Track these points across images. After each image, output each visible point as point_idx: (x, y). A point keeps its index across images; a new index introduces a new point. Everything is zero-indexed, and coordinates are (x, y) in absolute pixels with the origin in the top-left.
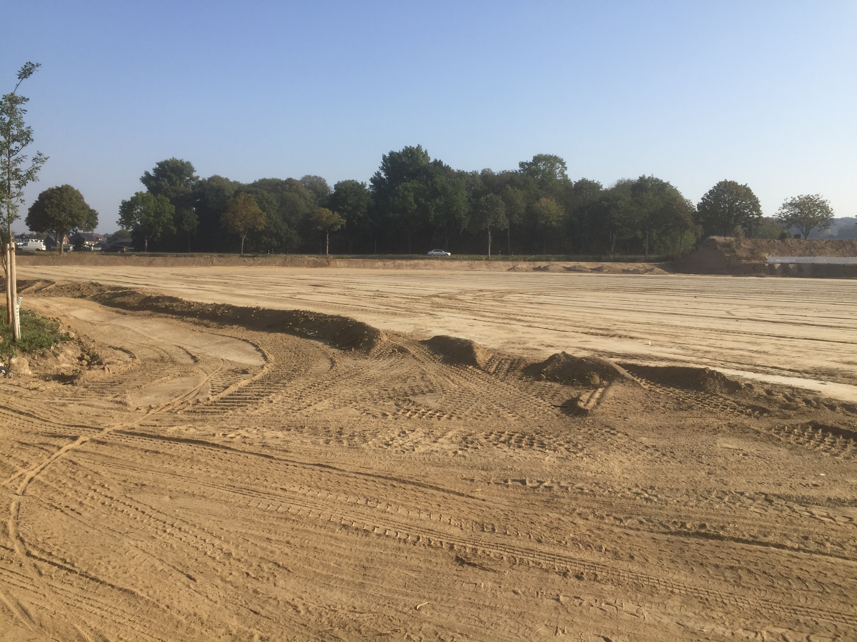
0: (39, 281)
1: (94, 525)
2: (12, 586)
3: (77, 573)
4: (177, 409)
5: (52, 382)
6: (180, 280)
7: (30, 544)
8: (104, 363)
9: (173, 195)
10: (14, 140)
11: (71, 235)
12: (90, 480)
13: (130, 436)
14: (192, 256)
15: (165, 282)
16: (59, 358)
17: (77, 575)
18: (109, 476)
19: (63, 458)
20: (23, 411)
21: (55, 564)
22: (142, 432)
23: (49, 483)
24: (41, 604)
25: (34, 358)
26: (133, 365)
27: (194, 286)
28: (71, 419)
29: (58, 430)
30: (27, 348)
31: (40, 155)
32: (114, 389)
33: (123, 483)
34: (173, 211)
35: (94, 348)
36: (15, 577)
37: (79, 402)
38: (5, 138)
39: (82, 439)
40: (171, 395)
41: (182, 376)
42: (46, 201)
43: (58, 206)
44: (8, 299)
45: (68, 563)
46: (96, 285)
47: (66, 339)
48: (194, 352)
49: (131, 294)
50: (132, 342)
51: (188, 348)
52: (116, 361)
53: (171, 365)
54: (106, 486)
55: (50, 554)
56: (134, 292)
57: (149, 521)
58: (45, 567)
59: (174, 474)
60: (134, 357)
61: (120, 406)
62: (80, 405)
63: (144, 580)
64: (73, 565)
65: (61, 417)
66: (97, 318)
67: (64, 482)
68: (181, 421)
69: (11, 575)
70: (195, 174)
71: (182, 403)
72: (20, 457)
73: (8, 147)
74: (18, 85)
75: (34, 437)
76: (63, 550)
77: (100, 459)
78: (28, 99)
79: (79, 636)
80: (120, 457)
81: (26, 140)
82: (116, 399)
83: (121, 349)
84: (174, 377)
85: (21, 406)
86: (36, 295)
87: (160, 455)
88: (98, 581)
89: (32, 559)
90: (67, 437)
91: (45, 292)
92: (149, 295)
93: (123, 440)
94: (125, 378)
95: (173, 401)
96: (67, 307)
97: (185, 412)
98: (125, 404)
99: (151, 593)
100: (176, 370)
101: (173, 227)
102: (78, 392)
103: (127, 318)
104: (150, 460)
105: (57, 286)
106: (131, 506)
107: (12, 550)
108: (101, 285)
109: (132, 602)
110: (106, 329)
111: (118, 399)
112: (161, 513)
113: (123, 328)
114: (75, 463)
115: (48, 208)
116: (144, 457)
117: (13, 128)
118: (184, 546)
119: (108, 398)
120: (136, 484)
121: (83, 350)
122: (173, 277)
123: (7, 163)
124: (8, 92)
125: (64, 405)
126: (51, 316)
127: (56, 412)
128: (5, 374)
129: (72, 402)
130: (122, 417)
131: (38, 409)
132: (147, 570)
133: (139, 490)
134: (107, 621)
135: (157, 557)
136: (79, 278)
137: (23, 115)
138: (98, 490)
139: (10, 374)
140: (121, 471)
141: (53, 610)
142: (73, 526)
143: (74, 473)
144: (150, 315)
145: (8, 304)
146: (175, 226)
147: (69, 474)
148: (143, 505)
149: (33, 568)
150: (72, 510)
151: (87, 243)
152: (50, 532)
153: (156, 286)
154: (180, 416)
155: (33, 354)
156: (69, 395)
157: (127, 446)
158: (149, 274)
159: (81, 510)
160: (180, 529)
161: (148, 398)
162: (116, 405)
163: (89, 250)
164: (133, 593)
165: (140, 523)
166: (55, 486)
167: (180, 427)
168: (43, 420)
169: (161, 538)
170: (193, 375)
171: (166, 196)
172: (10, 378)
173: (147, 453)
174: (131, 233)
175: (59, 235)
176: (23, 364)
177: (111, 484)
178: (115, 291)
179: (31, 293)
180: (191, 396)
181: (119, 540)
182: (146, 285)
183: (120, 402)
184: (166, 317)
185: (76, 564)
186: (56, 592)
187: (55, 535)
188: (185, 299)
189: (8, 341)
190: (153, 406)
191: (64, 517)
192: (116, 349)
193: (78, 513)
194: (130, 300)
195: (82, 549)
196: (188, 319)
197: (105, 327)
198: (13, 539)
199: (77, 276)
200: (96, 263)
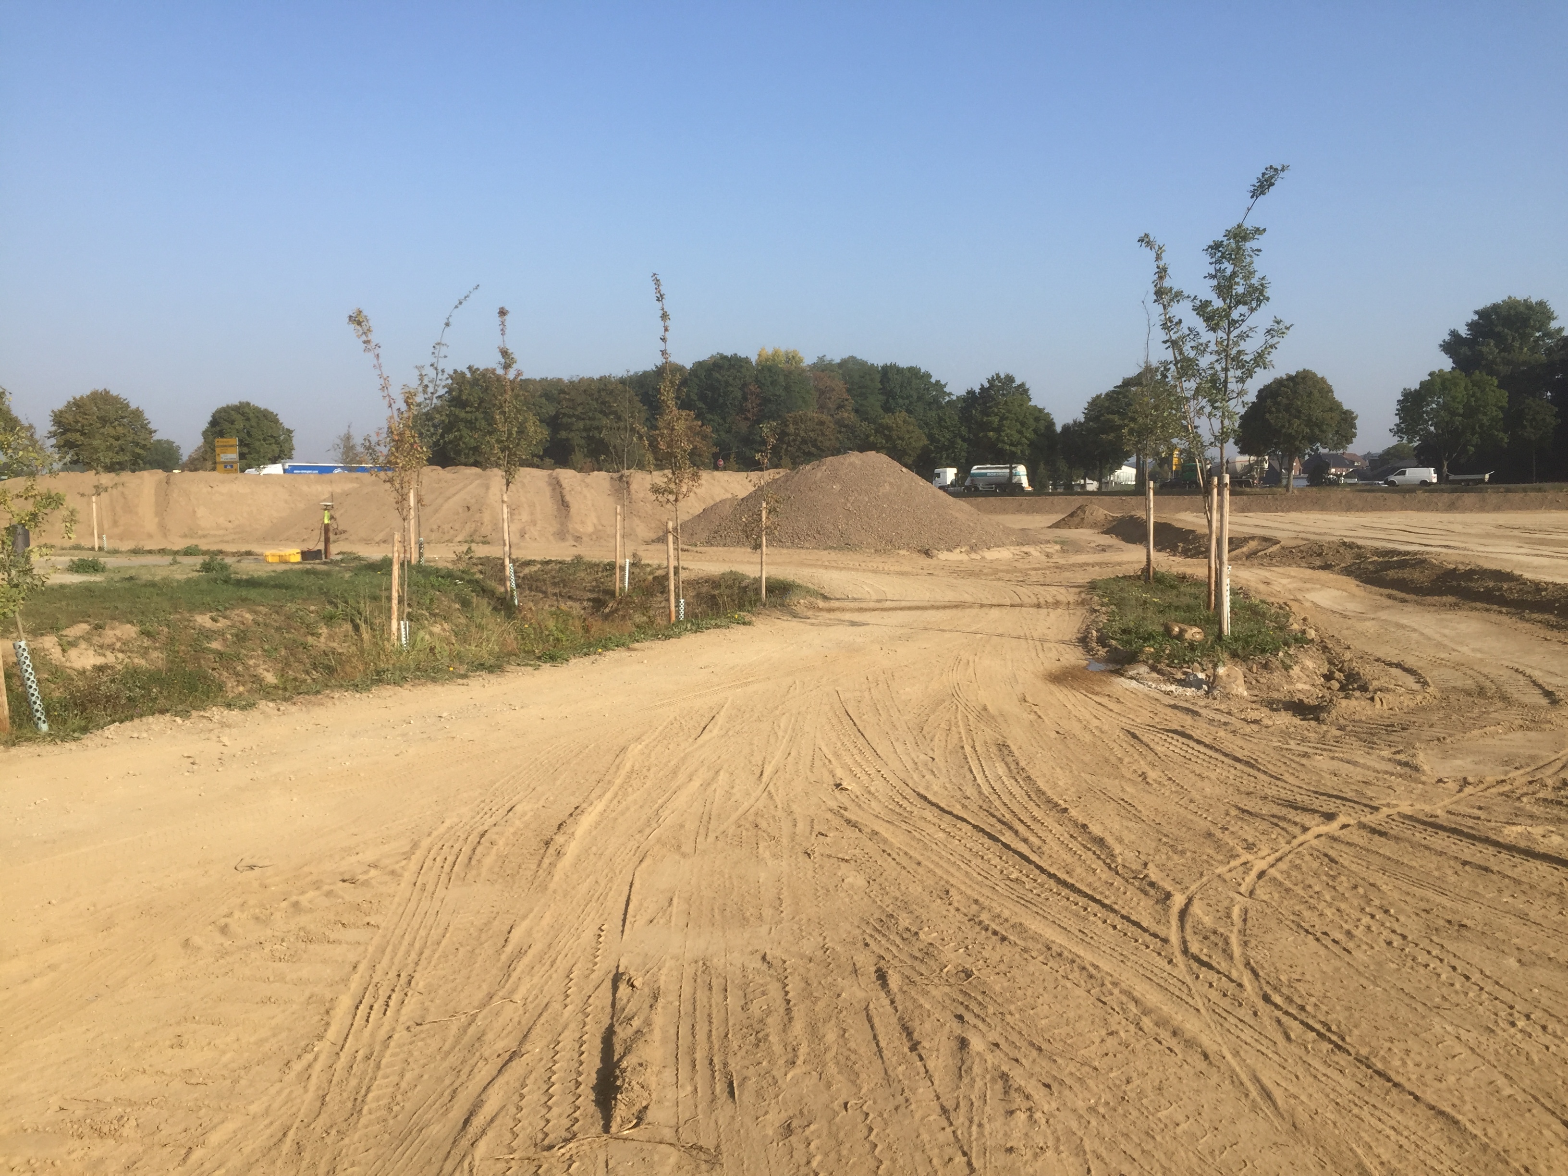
0: (1253, 538)
1: (1375, 977)
2: (1244, 1046)
3: (1350, 1054)
4: (1519, 792)
5: (1283, 713)
6: (1515, 537)
7: (1268, 983)
8: (1371, 688)
9: (1504, 370)
10: (1238, 303)
11: (1307, 457)
12: (1362, 897)
13: (1429, 829)
14: (1539, 490)
15: (1482, 541)
16: (1292, 672)
17: (1351, 1058)
18: (1396, 895)
19: (1312, 847)
20: (1241, 757)
21: (1312, 1029)
22: (1453, 826)
23: (1291, 886)
24: (1292, 1089)
25: (1250, 670)
26: (1425, 698)
27: (1546, 550)
28: (1319, 781)
29: (1299, 798)
30: (1239, 652)
31: (1278, 323)
32: (1392, 738)
33: (1423, 914)
34: (1504, 403)
35: (1351, 660)
36: (1248, 1031)
37: (1331, 754)
38: (1224, 300)
39: (1342, 819)
40: (1506, 763)
41: (1528, 729)
42: (1269, 402)
43: (1287, 408)
44: (1210, 567)
45: (1334, 1033)
46: (1350, 546)
47: (1301, 640)
48: (1550, 682)
49: (1417, 563)
50: (1420, 655)
51: (1536, 674)
52: (1392, 686)
53: (1500, 704)
54: (1392, 911)
55: (1302, 1008)
56: (1424, 561)
57: (1479, 996)
58: (1295, 1028)
59: (1523, 917)
60: (1425, 684)
61: (1407, 770)
62: (1333, 758)
63: (1476, 1104)
64: (1343, 1039)
65: (1302, 775)
66: (1352, 607)
67: (1317, 889)
68: (1531, 816)
69: (1240, 1025)
70: (1554, 325)
71: (1531, 783)
72: (1241, 833)
73: (1228, 315)
74: (1249, 210)
75: (1260, 802)
76: (1324, 1008)
77: (1376, 860)
78: (1264, 230)
79: (1360, 1165)
80: (1414, 864)
81: (1258, 300)
82: (1398, 757)
83: (1398, 665)
84: (1511, 729)
85: (1236, 748)
86: (1248, 563)
87: (1494, 877)
88: (1389, 1080)
89: (1273, 1008)
90: (1317, 812)
91: (1262, 557)
92: (1452, 566)
93: (1417, 834)
94: (1413, 719)
95: (1511, 775)
96: (1301, 585)
97: (1537, 800)
98: (1416, 769)
99: (1491, 1132)
100: (1513, 716)
101: (1501, 435)
102: (1329, 735)
103: (1409, 608)
104: (1474, 882)
105: (1283, 548)
106: (1441, 960)
107: (1240, 985)
108: (1359, 547)
109: (1455, 1138)
110: (1369, 626)
111: (1401, 757)
112: (1502, 986)
113: (1403, 627)
114: (1332, 860)
115: (1271, 412)
116: (1460, 873)
117: (1238, 284)
118: (1554, 1063)
119: (1383, 753)
120: (1449, 922)
121: (1330, 662)
122: (1498, 532)
123: (1225, 343)
124: (1231, 225)
125: (1305, 755)
126: (1272, 600)
127: (1294, 765)
128: (1207, 693)
129: (1319, 751)
130: (1411, 792)
131: (1262, 756)
132: (1480, 1087)
133: (1455, 934)
134: (1411, 1158)
135: (1500, 1069)
136: (1320, 534)
137: (1255, 258)
138: (1377, 917)
139: (1216, 692)
140: (1419, 892)
141: (1313, 1107)
142: (1337, 970)
143: (1334, 878)
144: (1454, 606)
145: (1209, 577)
146: (1505, 432)
147: (1325, 878)
148: (1464, 964)
149: (1275, 1024)
150: (1334, 940)
151: (1333, 470)
152: (1299, 970)
153: (1465, 549)
154: (1528, 807)
155: (1250, 663)
156: (1312, 739)
157: (1427, 848)
158: (1451, 527)
159: (1351, 945)
160: (1544, 1028)
161: (1459, 762)
162: (1399, 768)
163: (1335, 483)
164: (1456, 1122)
165: (1462, 996)
166: (1302, 893)
167: (1529, 829)
168: (1272, 776)
169: (1505, 1035)
170: (1552, 730)
171: (1491, 373)
172: (1215, 699)
173: (1467, 868)
174: (1415, 448)
175: (1286, 460)
176: (1236, 678)
177: (1401, 911)
178: (1386, 559)
179: (1241, 559)
180: (1550, 771)
181: (1424, 1017)
182: (1445, 547)
183: (1406, 764)
184: (1487, 610)
185: (1347, 1039)
186: (1315, 1077)
187: (1308, 977)
188: (1527, 575)
189: (1211, 638)
190: (1470, 779)
191: (1322, 952)
192: (1390, 665)
193: (1345, 949)
194: (1416, 575)
195: (1357, 1015)
196: (1535, 616)
197: (1368, 624)
198: (1241, 967)
199: (1317, 530)
200: (1349, 508)
